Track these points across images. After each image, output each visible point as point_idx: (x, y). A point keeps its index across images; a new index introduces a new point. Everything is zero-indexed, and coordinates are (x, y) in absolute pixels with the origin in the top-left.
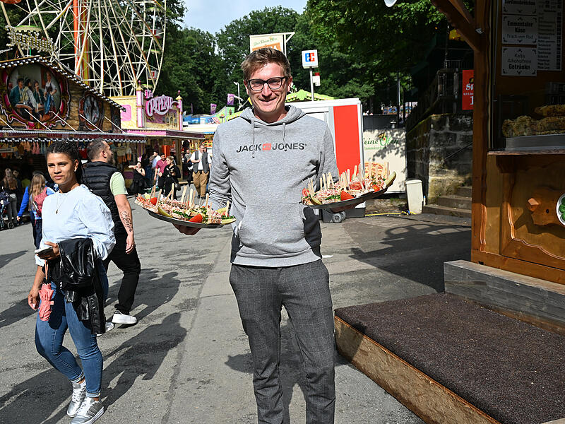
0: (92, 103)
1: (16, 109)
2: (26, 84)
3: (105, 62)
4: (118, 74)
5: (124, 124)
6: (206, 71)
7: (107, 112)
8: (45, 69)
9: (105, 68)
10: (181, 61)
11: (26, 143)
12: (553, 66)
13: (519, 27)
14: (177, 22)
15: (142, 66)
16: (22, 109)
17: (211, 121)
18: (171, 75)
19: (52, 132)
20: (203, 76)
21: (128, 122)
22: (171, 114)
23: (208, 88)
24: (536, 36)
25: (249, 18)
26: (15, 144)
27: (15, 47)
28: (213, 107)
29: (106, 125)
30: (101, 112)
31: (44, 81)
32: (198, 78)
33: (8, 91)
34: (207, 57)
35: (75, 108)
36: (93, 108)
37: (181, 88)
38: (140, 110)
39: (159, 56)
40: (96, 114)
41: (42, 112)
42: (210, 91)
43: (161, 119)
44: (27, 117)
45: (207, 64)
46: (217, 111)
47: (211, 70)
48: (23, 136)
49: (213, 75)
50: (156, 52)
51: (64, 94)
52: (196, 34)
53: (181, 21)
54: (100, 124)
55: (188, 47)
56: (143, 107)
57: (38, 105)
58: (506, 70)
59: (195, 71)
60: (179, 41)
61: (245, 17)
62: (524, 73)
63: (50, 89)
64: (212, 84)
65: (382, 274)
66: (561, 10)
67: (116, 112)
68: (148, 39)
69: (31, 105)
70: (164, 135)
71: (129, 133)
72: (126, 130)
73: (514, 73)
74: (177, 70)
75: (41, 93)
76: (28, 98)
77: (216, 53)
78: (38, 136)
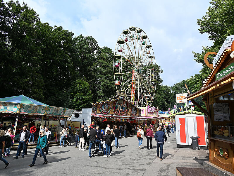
0: (134, 109)
1: (116, 110)
2: (119, 104)
3: (139, 96)
4: (142, 99)
5: (142, 115)
6: (168, 98)
7: (138, 111)
8: (124, 101)
9: (139, 98)
10: (161, 95)
11: (118, 119)
12: (228, 119)
13: (218, 111)
14: (160, 84)
15: (149, 96)
16: (118, 110)
17: (168, 113)
18: (157, 99)
19: (124, 116)
20: (167, 99)
21: (143, 114)
22: (155, 112)
23: (168, 102)
24: (222, 113)
25: (182, 82)
26: (115, 119)
27: (118, 96)
28: (169, 109)
29: (137, 115)
30: (136, 111)
31: (123, 103)
32: (166, 100)
33: (115, 106)
34: (168, 94)
35: (130, 110)
36: (134, 110)
37: (160, 102)
38: (146, 111)
39: (154, 93)
40: (135, 112)
41: (122, 111)
42: (169, 103)
43: (152, 113)
44: (119, 112)
45: (169, 95)
46: (171, 110)
47: (170, 97)
48: (117, 117)
49: (170, 99)
50: (153, 92)
51: (128, 107)
52: (165, 87)
53: (161, 84)
54: (136, 114)
55: (163, 91)
56: (147, 110)
57: (121, 109)
58: (215, 120)
59: (165, 98)
60: (160, 89)
61: (181, 82)
62: (220, 121)
63: (125, 105)
64: (170, 101)
65: (199, 164)
66: (229, 108)
67: (140, 111)
68: (151, 89)
69: (120, 109)
70: (152, 118)
71: (143, 117)
72: (142, 116)
73: (217, 120)
74: (159, 97)
75: (122, 106)
76: (119, 108)
77: (172, 92)
78: (121, 117)
